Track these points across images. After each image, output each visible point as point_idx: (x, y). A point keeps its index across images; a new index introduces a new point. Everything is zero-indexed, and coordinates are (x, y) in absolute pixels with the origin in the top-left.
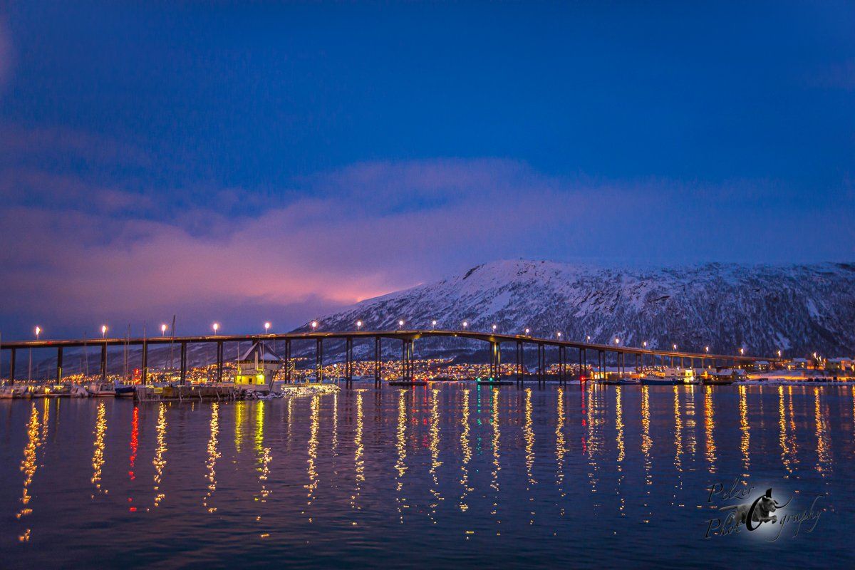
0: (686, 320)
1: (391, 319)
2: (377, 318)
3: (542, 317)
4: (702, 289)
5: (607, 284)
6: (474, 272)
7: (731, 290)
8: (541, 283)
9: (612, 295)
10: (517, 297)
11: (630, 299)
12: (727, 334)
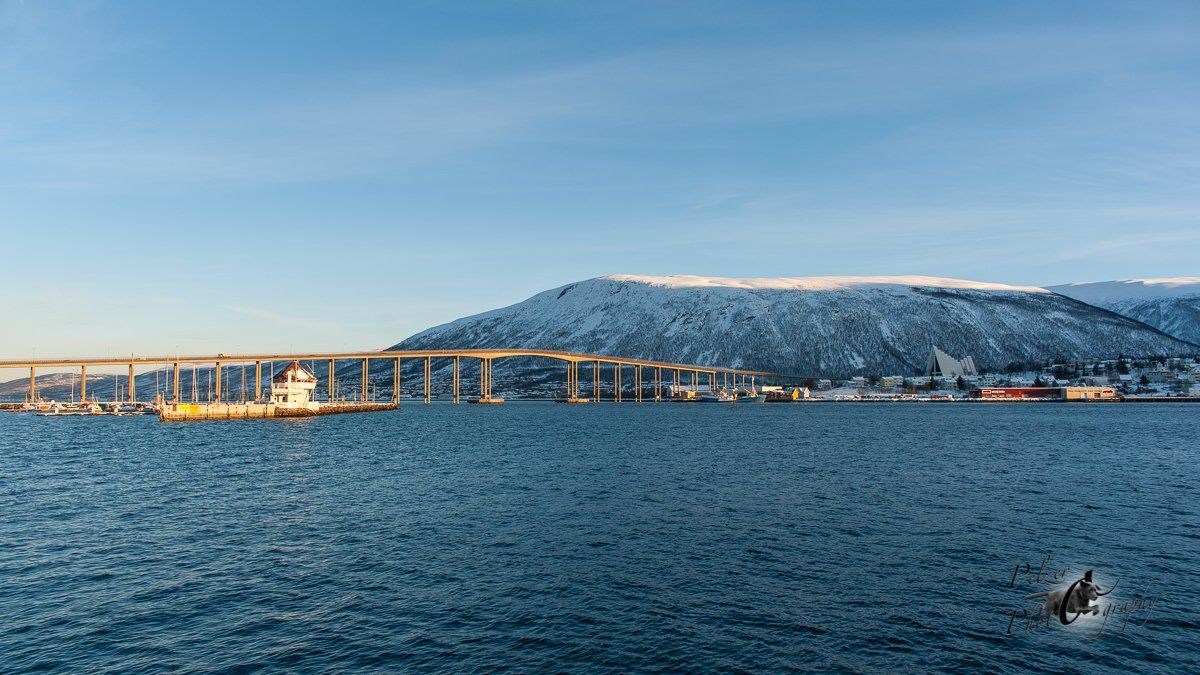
0: (769, 340)
1: (485, 338)
2: (472, 337)
3: (633, 336)
4: (785, 310)
5: (696, 304)
6: (568, 293)
7: (812, 311)
8: (633, 303)
9: (700, 315)
10: (609, 317)
11: (718, 319)
12: (807, 354)
